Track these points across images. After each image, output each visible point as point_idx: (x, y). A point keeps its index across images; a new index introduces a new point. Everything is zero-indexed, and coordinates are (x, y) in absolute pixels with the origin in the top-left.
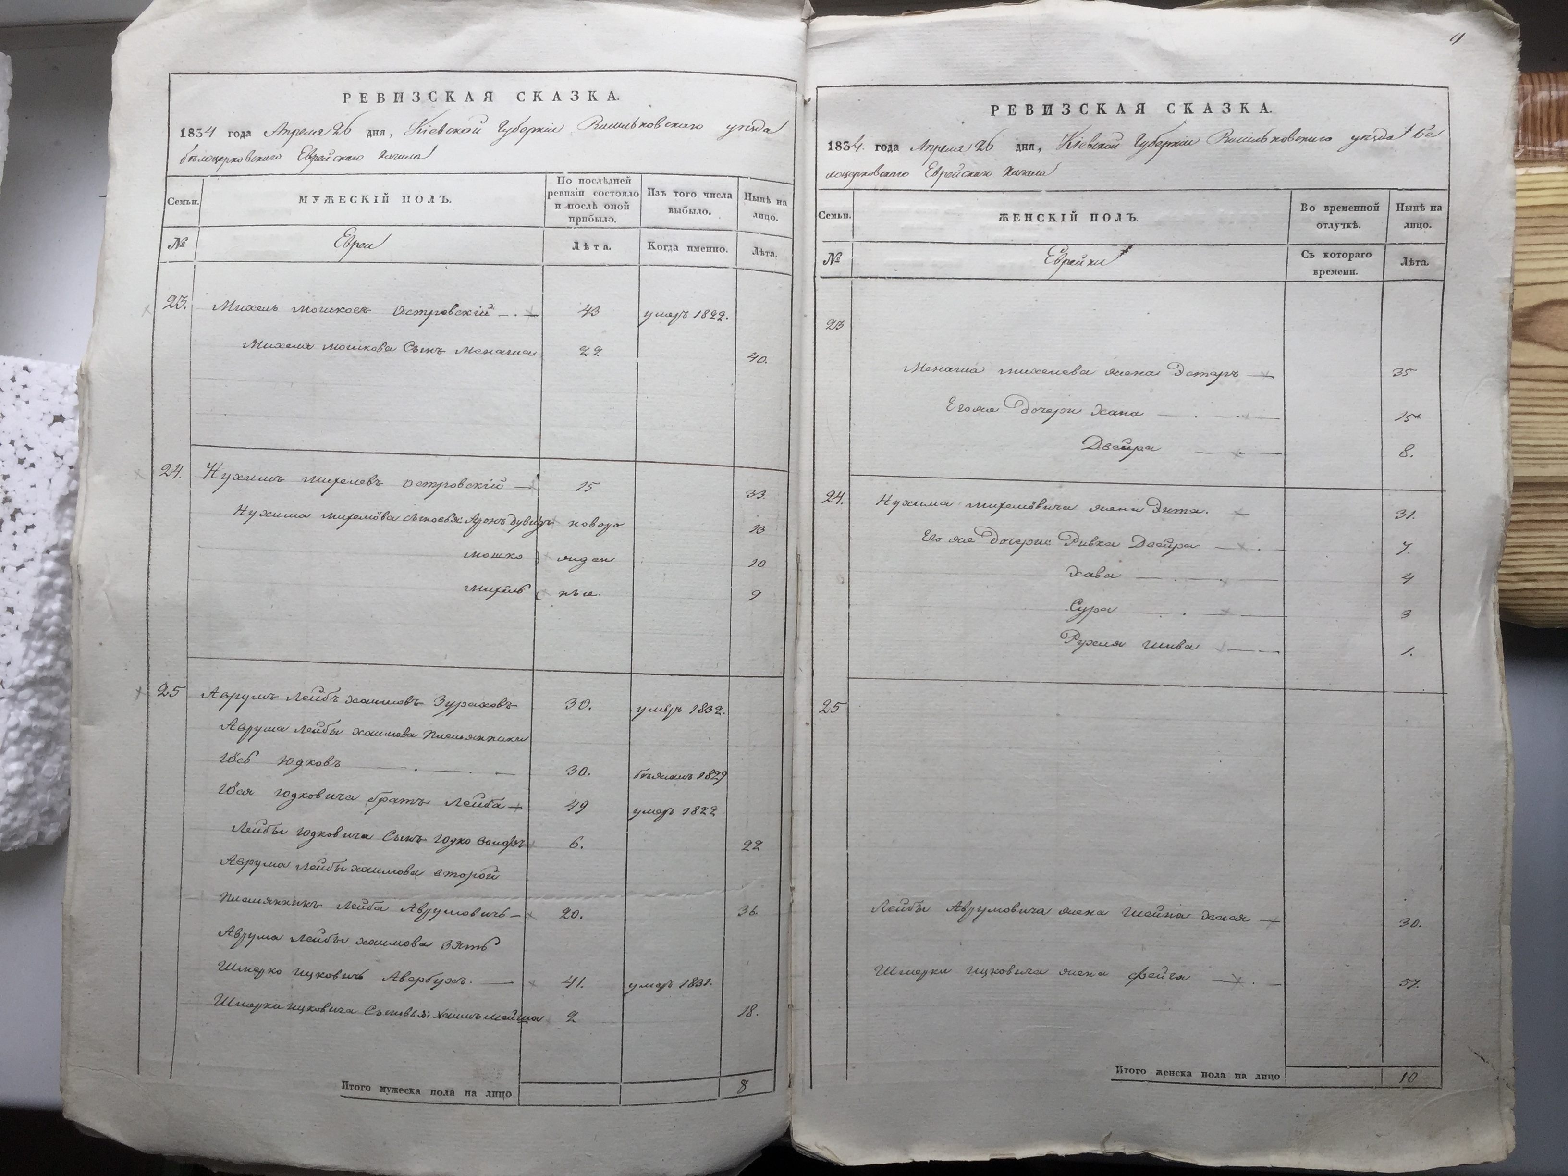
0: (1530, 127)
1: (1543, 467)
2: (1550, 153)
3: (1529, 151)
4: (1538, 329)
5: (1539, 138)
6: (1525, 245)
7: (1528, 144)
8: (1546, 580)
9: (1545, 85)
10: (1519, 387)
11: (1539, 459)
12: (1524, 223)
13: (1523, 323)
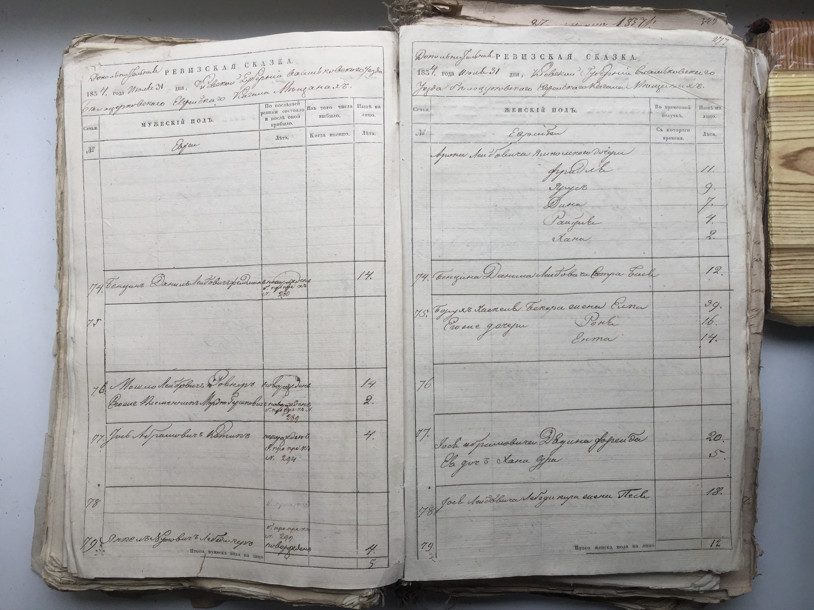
0: (797, 51)
1: (804, 239)
2: (808, 66)
3: (796, 64)
4: (801, 163)
5: (802, 58)
6: (794, 117)
7: (796, 61)
8: (805, 301)
9: (805, 28)
10: (791, 196)
11: (801, 235)
12: (794, 104)
13: (792, 160)
